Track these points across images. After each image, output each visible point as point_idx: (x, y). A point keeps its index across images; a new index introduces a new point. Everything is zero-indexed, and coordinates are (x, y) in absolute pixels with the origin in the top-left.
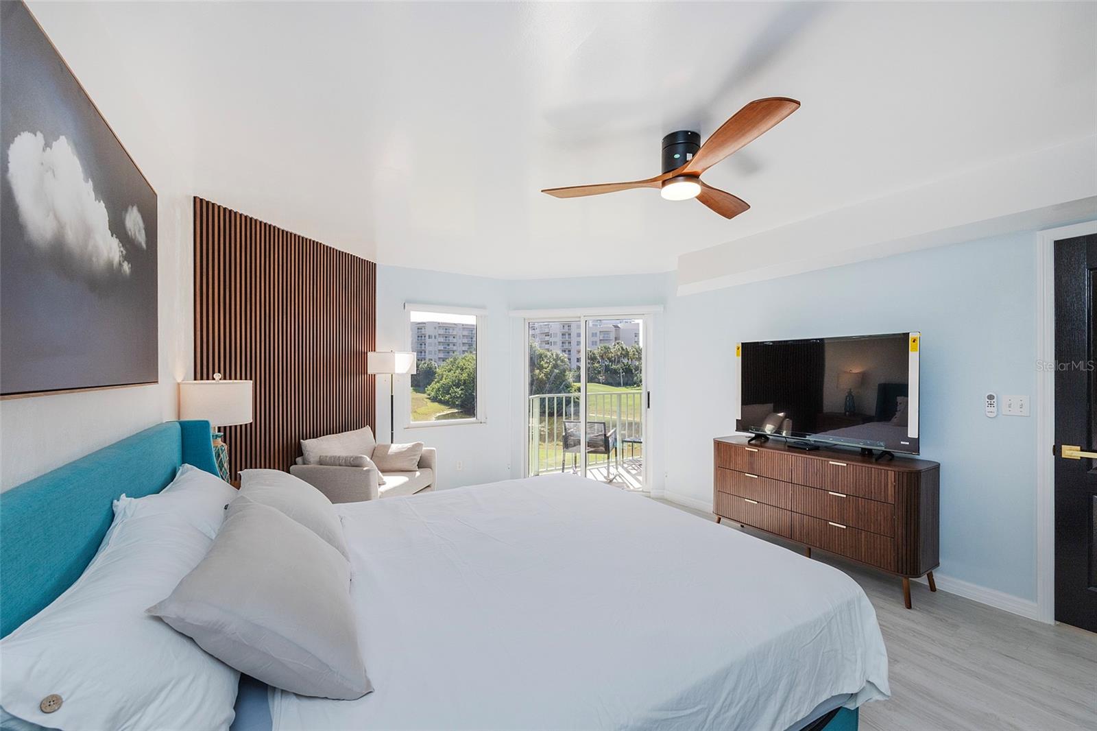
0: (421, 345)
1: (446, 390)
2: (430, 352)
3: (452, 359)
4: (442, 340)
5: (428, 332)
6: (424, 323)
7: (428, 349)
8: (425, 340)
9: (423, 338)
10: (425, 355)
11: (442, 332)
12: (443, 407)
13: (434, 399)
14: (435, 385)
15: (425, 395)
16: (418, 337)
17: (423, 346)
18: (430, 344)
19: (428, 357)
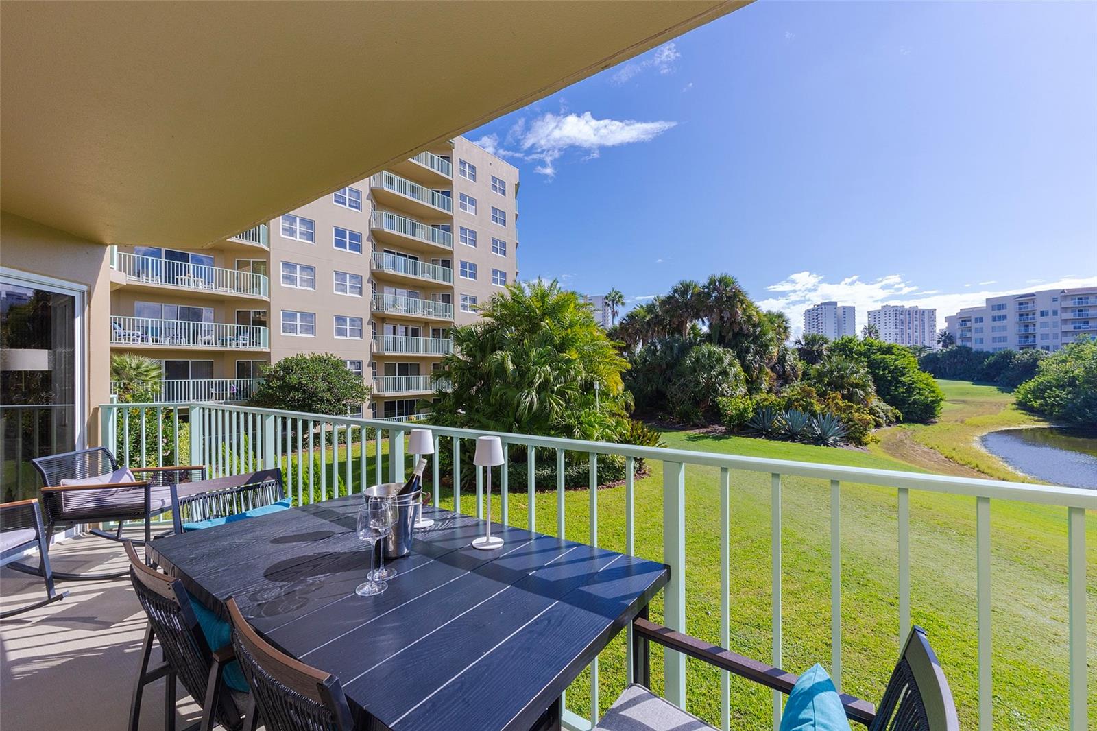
0: (1028, 326)
1: (1039, 392)
2: (1045, 337)
3: (1073, 346)
4: (1070, 315)
5: (1039, 307)
6: (1033, 295)
7: (1039, 331)
8: (1034, 318)
9: (1031, 316)
10: (1034, 341)
11: (1070, 303)
12: (1025, 417)
13: (1023, 406)
14: (1031, 384)
15: (1010, 398)
16: (1021, 315)
17: (1031, 328)
18: (1044, 325)
19: (1040, 342)
